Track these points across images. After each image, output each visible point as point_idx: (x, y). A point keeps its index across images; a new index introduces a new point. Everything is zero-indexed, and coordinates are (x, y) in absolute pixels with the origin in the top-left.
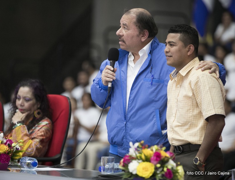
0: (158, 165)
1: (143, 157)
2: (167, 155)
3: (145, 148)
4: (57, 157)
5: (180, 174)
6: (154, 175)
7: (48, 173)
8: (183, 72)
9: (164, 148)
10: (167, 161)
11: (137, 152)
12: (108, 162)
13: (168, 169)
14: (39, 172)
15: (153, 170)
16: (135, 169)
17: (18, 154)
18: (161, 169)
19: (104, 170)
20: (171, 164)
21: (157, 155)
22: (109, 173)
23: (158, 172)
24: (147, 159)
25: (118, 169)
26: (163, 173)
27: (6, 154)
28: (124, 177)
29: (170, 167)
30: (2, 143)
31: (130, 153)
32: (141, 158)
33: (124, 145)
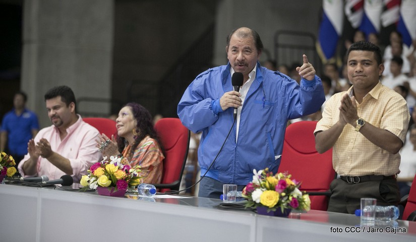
0: (283, 194)
1: (267, 185)
2: (293, 183)
3: (269, 175)
4: (176, 183)
5: (306, 203)
6: (279, 204)
7: (163, 200)
9: (290, 176)
10: (293, 190)
11: (261, 180)
12: (230, 189)
13: (293, 198)
14: (157, 200)
15: (278, 199)
16: (259, 198)
17: (135, 181)
18: (286, 198)
19: (226, 199)
21: (283, 183)
22: (231, 202)
23: (283, 201)
24: (272, 188)
26: (288, 202)
27: (123, 180)
28: (248, 205)
29: (295, 196)
30: (119, 169)
31: (253, 181)
32: (265, 187)
33: (230, 169)
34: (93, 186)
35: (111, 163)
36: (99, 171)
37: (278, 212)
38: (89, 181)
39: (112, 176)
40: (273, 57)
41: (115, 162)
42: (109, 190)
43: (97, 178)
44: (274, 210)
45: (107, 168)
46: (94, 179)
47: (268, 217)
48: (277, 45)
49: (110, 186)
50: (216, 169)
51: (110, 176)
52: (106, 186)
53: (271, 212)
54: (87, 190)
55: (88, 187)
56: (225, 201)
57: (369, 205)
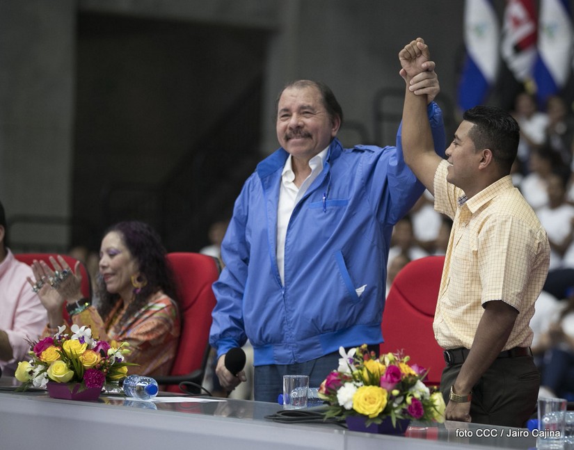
0: (396, 392)
1: (365, 375)
2: (413, 371)
3: (369, 358)
4: (196, 374)
5: (438, 408)
6: (387, 410)
7: (174, 407)
9: (406, 359)
10: (413, 384)
11: (353, 367)
12: (297, 384)
13: (414, 400)
14: (160, 406)
15: (385, 402)
16: (351, 400)
17: (119, 370)
18: (401, 399)
19: (288, 402)
21: (394, 372)
22: (297, 408)
23: (395, 405)
24: (374, 381)
26: (404, 406)
27: (97, 369)
28: (329, 414)
29: (417, 395)
30: (88, 348)
31: (339, 369)
32: (361, 379)
34: (40, 382)
35: (74, 338)
36: (50, 353)
37: (385, 425)
38: (31, 373)
39: (74, 362)
41: (81, 336)
42: (70, 389)
43: (47, 365)
44: (379, 422)
45: (65, 347)
46: (40, 368)
47: (367, 434)
48: (379, 117)
49: (71, 381)
51: (72, 361)
52: (64, 381)
53: (373, 425)
54: (27, 389)
55: (30, 383)
56: (287, 407)
57: (553, 410)
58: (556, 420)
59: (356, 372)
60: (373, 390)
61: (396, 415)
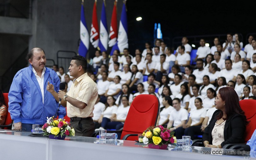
0: (62, 129)
1: (54, 124)
2: (66, 123)
3: (55, 120)
4: (10, 125)
5: (73, 132)
6: (60, 133)
7: (5, 133)
8: (78, 80)
9: (65, 120)
10: (67, 126)
11: (51, 122)
12: (36, 127)
13: (67, 130)
15: (59, 131)
16: (50, 131)
18: (63, 130)
19: (34, 131)
20: (68, 128)
21: (61, 123)
22: (36, 133)
23: (62, 132)
24: (56, 126)
25: (41, 131)
26: (64, 132)
28: (44, 134)
29: (68, 129)
31: (47, 123)
32: (53, 125)
33: (41, 117)
37: (59, 137)
40: (56, 63)
47: (55, 140)
48: (58, 58)
50: (35, 118)
53: (56, 137)
56: (33, 133)
57: (103, 133)
58: (104, 136)
59: (51, 123)
60: (56, 128)
61: (62, 134)
